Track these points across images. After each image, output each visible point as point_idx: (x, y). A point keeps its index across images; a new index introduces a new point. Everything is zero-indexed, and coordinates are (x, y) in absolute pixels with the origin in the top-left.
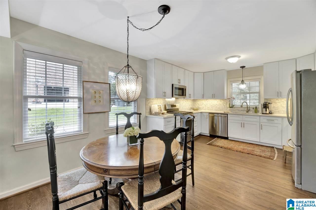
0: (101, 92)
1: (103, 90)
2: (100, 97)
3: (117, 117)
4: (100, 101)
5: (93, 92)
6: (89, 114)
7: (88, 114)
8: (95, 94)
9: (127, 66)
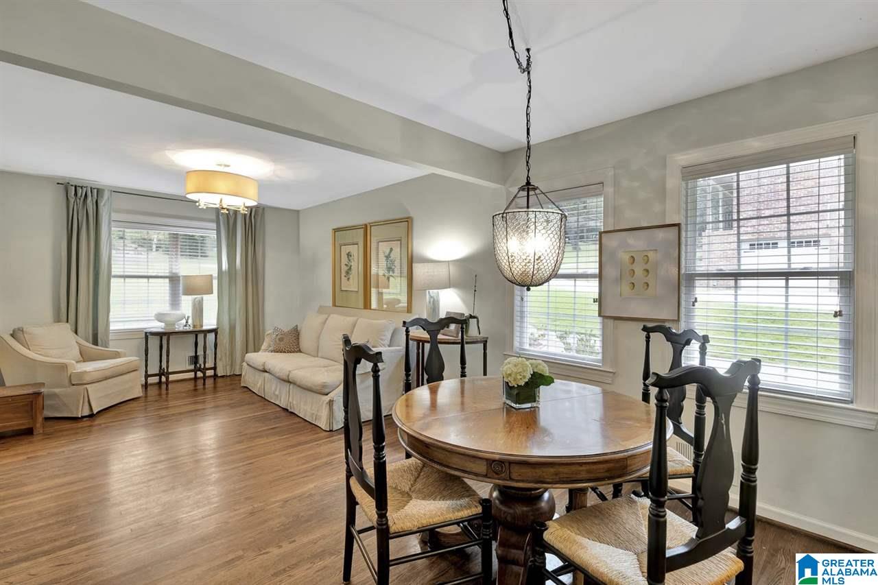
0: (651, 255)
1: (656, 250)
2: (647, 271)
3: (648, 338)
4: (648, 285)
5: (626, 257)
6: (617, 322)
7: (612, 321)
8: (633, 262)
9: (526, 187)
